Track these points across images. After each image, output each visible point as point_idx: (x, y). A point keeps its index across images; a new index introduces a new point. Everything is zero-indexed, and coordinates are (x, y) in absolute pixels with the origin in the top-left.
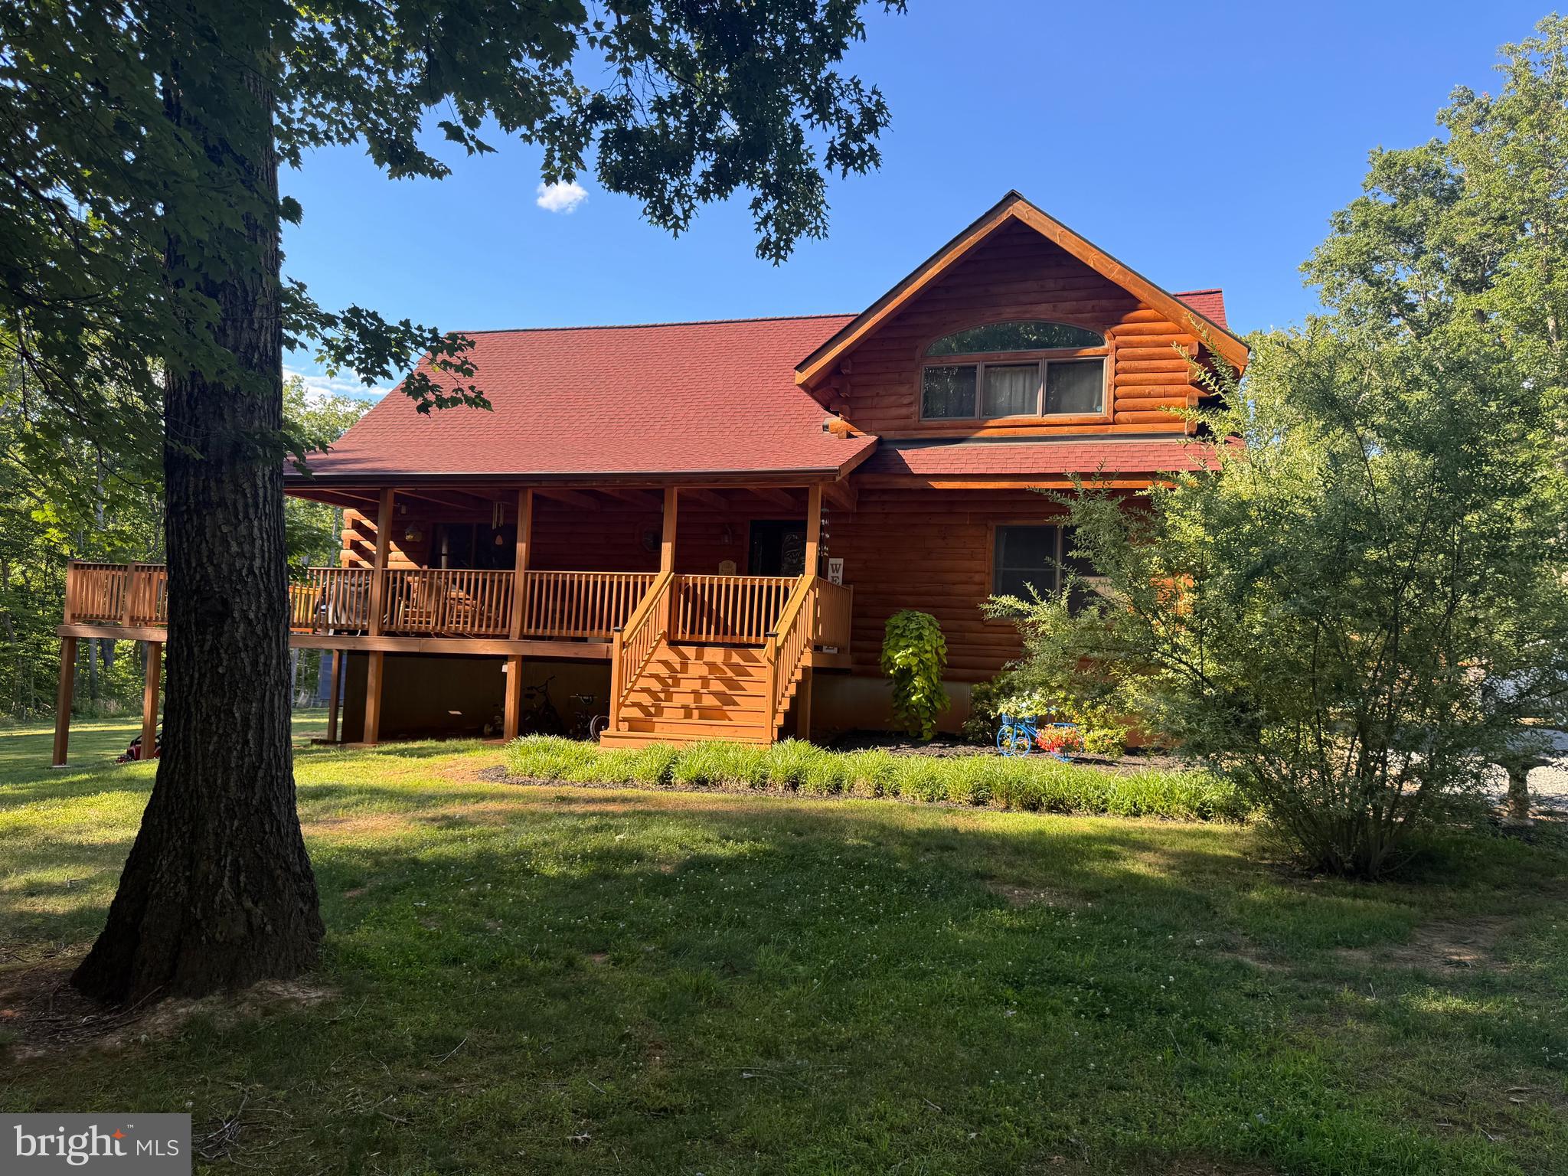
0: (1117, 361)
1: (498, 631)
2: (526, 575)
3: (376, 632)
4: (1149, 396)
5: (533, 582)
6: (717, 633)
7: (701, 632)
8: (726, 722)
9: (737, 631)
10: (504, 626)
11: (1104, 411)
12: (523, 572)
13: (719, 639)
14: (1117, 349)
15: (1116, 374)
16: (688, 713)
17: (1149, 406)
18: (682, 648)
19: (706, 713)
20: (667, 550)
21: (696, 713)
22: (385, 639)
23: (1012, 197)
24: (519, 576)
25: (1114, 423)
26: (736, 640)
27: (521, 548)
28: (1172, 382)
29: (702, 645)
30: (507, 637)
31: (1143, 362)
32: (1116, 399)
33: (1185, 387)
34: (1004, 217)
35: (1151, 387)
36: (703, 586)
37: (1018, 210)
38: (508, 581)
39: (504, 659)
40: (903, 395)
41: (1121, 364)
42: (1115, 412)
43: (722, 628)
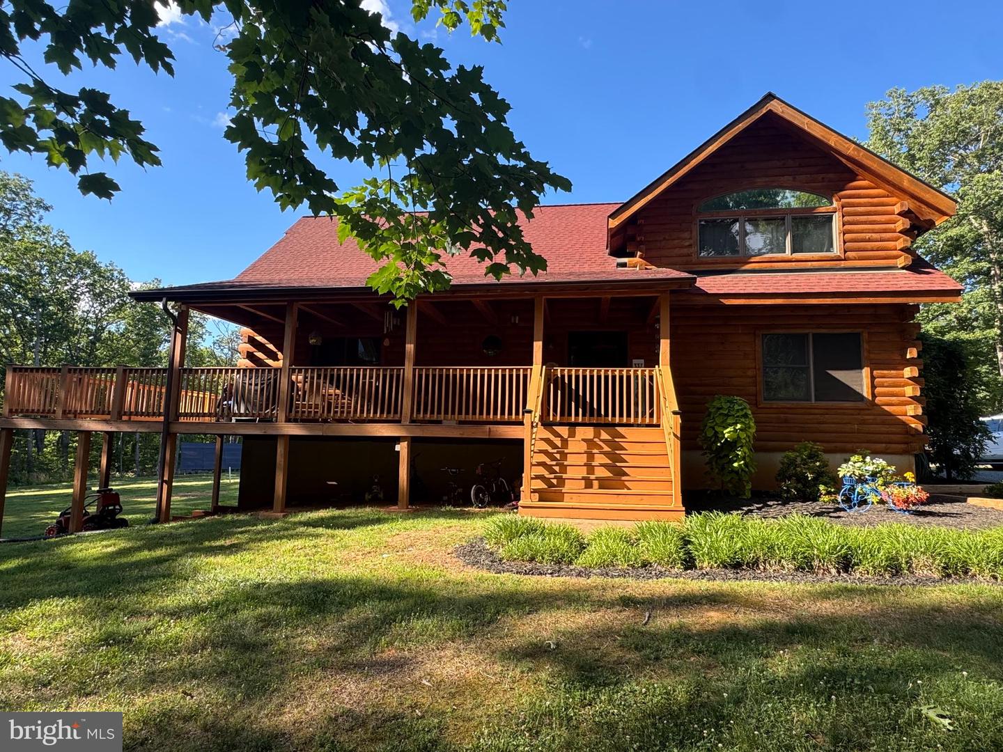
0: (843, 216)
1: (391, 417)
2: (414, 370)
3: (284, 420)
4: (869, 240)
5: (420, 376)
6: (584, 415)
7: (570, 415)
8: (625, 491)
9: (603, 413)
10: (396, 412)
11: (837, 250)
12: (412, 367)
13: (587, 420)
14: (843, 208)
15: (844, 225)
16: (589, 484)
17: (869, 247)
18: (557, 429)
19: (604, 483)
20: (538, 346)
21: (596, 483)
22: (291, 425)
23: (770, 97)
24: (408, 369)
25: (845, 260)
26: (602, 420)
27: (410, 347)
28: (885, 231)
29: (573, 425)
30: (399, 422)
31: (862, 217)
32: (845, 242)
33: (895, 234)
34: (764, 111)
35: (870, 235)
36: (570, 377)
37: (774, 106)
38: (398, 376)
39: (397, 440)
40: (684, 239)
41: (846, 218)
42: (845, 252)
43: (589, 410)
